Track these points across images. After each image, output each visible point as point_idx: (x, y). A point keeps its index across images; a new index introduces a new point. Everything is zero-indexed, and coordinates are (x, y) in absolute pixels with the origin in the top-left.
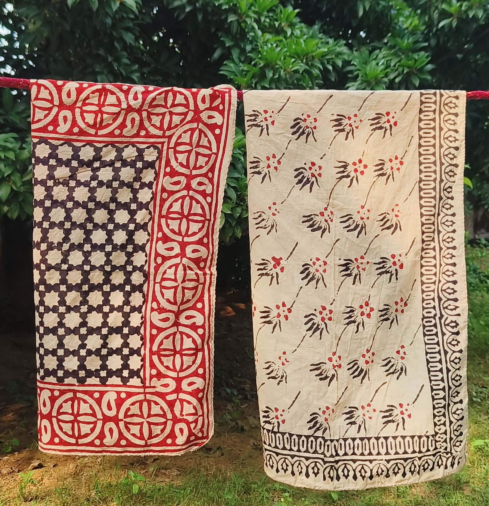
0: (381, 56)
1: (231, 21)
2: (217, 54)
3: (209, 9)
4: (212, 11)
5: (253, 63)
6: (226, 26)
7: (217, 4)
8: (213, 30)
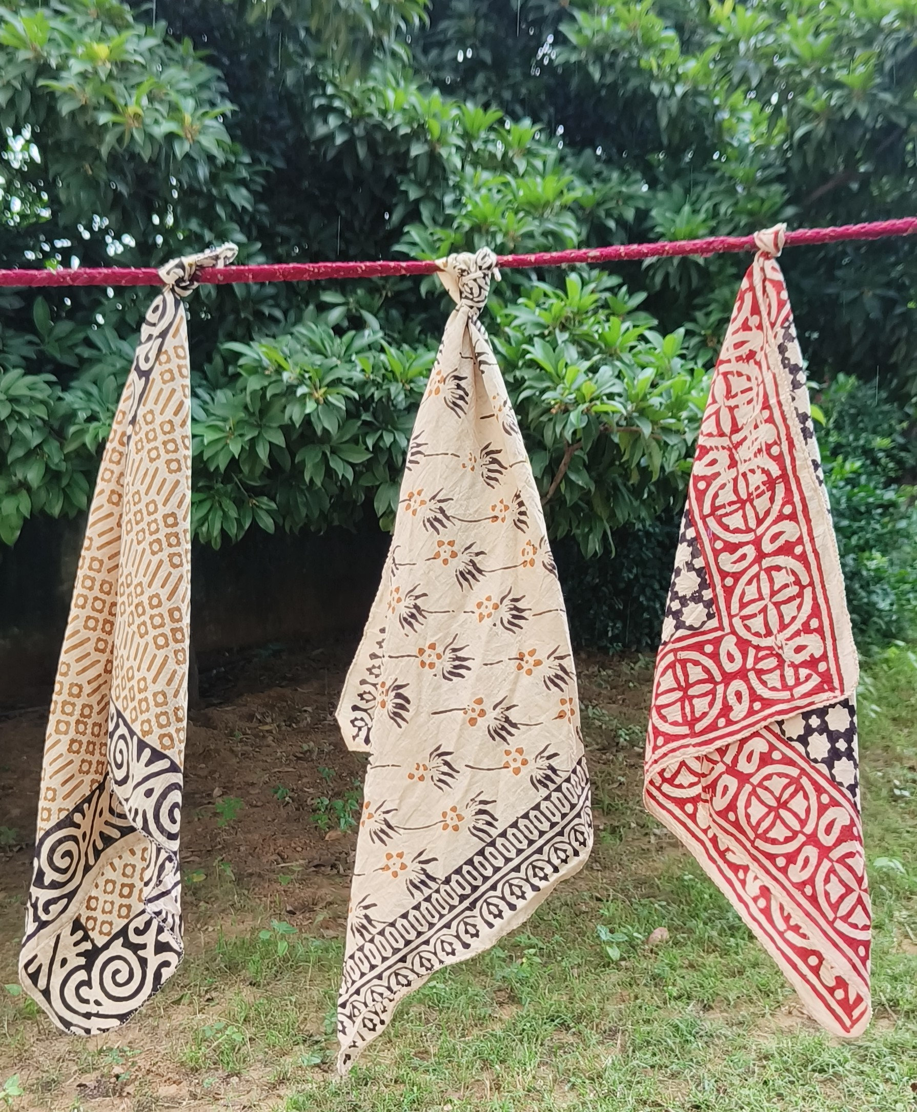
0: (705, 195)
1: (417, 157)
2: (396, 217)
3: (378, 136)
4: (384, 139)
5: (455, 225)
6: (409, 165)
7: (390, 128)
8: (387, 173)
